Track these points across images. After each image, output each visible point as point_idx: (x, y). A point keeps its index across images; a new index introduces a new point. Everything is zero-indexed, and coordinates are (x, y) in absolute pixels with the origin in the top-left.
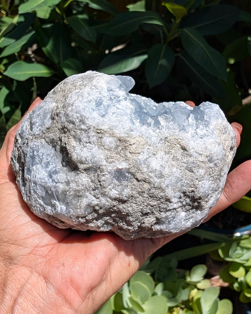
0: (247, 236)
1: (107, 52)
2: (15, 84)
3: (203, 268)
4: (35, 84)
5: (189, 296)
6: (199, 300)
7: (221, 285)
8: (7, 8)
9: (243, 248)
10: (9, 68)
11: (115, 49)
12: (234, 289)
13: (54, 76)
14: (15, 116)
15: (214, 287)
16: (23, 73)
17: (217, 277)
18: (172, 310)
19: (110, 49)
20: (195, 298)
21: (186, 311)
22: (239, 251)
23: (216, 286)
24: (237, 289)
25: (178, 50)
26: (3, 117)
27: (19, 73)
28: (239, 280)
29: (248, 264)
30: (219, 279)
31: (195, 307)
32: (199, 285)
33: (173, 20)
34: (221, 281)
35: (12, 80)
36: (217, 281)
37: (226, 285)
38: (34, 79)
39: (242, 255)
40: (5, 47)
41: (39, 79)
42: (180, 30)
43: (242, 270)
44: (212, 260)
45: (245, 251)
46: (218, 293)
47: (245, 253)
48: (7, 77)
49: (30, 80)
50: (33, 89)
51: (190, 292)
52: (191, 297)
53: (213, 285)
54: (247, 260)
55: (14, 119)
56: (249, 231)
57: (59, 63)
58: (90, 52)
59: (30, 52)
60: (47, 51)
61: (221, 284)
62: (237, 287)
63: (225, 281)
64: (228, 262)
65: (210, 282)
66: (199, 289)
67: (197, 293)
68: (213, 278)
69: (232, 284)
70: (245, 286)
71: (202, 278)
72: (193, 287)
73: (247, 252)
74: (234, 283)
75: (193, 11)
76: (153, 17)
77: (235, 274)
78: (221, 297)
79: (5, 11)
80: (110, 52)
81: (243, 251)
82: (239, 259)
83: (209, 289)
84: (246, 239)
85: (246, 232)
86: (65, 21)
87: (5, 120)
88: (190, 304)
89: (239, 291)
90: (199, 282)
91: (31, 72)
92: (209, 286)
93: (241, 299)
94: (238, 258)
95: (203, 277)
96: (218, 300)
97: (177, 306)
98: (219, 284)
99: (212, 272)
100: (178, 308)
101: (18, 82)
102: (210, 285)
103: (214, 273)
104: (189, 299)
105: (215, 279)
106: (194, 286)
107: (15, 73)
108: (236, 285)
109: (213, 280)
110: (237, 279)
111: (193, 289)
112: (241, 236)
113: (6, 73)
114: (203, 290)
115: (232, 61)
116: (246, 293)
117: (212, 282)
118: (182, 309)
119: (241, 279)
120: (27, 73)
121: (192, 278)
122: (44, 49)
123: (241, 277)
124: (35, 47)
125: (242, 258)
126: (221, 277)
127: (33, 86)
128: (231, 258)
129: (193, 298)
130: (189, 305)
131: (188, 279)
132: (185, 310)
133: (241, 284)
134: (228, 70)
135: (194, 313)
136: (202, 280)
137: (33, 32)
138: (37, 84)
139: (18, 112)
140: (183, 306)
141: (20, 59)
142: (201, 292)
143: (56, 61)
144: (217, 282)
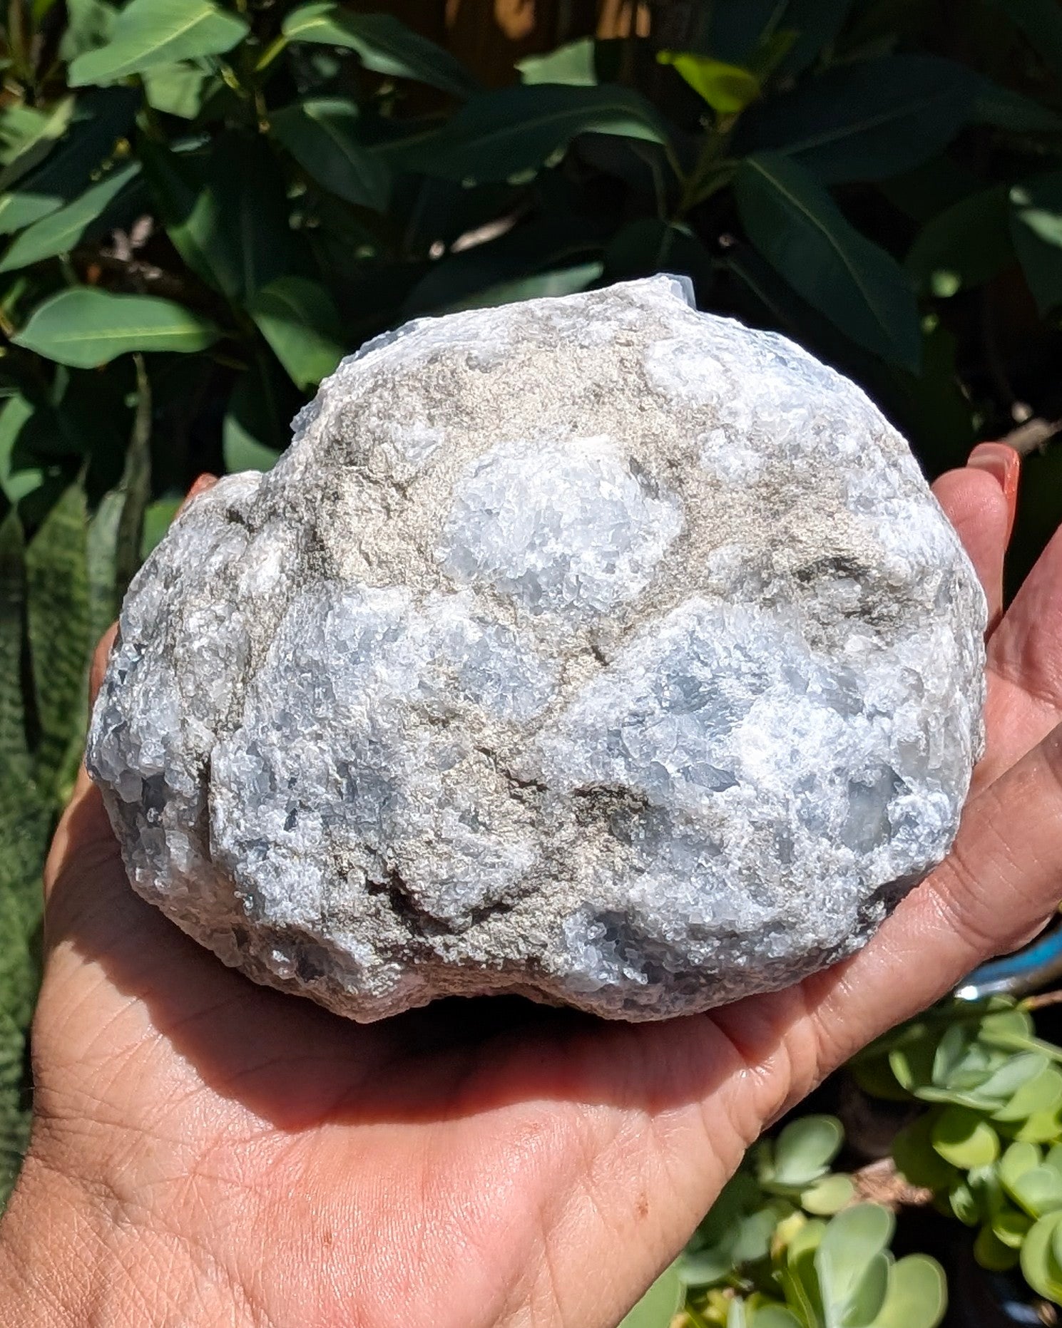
0: (1007, 1001)
1: (436, 251)
2: (62, 379)
3: (828, 1128)
4: (142, 380)
5: (770, 1242)
6: (809, 1258)
7: (899, 1198)
8: (29, 71)
9: (989, 1049)
10: (37, 316)
11: (466, 242)
12: (954, 1215)
13: (218, 347)
14: (64, 511)
15: (874, 1208)
16: (94, 336)
17: (885, 1165)
18: (701, 1300)
19: (449, 239)
20: (795, 1253)
21: (759, 1306)
22: (974, 1061)
23: (880, 1202)
24: (964, 1213)
25: (724, 242)
26: (13, 518)
27: (76, 337)
28: (973, 1178)
29: (1008, 1113)
30: (893, 1172)
31: (796, 1289)
32: (812, 1200)
33: (704, 122)
34: (899, 1181)
35: (49, 366)
36: (885, 1181)
37: (920, 1196)
38: (138, 360)
39: (987, 1076)
40: (21, 231)
41: (158, 361)
42: (734, 163)
43: (984, 1138)
44: (865, 1095)
45: (997, 1060)
46: (885, 1229)
47: (997, 1069)
48: (27, 353)
49: (123, 365)
50: (132, 400)
51: (775, 1228)
52: (777, 1247)
53: (866, 1196)
54: (1007, 1098)
55: (56, 525)
56: (1013, 978)
57: (241, 295)
58: (365, 252)
59: (122, 254)
60: (189, 240)
61: (901, 1192)
62: (965, 1207)
63: (914, 1181)
64: (927, 1106)
65: (856, 1185)
66: (809, 1215)
67: (803, 1232)
68: (869, 1171)
69: (943, 1195)
70: (996, 1204)
71: (822, 1171)
72: (786, 1204)
73: (1004, 1065)
74: (955, 1190)
75: (788, 83)
76: (624, 108)
77: (955, 1154)
78: (900, 1246)
79: (22, 82)
80: (448, 253)
81: (989, 1060)
82: (972, 1094)
83: (851, 1215)
84: (1004, 1010)
85: (1001, 985)
86: (264, 127)
87: (20, 531)
88: (774, 1275)
89: (972, 1220)
90: (809, 1186)
91: (125, 333)
92: (851, 1204)
93: (983, 1254)
94: (971, 1088)
95: (825, 1164)
96: (888, 1258)
97: (721, 1285)
98: (890, 1195)
99: (864, 1145)
100: (728, 1292)
101: (74, 372)
102: (855, 1198)
103: (872, 1151)
104: (769, 1253)
105: (877, 1174)
106: (790, 1201)
107: (60, 338)
108: (960, 1198)
109: (866, 1176)
110: (963, 1174)
111: (785, 1215)
112: (985, 1000)
113: (22, 339)
114: (828, 1218)
115: (947, 286)
116: (1004, 1232)
117: (861, 1184)
118: (743, 1294)
119: (982, 1172)
120: (111, 335)
121: (781, 1171)
122: (176, 235)
123: (982, 1164)
124: (142, 229)
125: (985, 1089)
126: (900, 1167)
127: (133, 387)
128: (942, 1087)
129: (785, 1251)
130: (772, 1279)
131: (768, 1175)
132: (754, 1297)
133: (980, 1192)
134: (930, 323)
135: (791, 1310)
136: (822, 1176)
137: (134, 169)
138: (152, 383)
139: (75, 497)
140: (745, 1284)
141: (83, 279)
142: (819, 1225)
143: (228, 286)
144: (882, 1184)
